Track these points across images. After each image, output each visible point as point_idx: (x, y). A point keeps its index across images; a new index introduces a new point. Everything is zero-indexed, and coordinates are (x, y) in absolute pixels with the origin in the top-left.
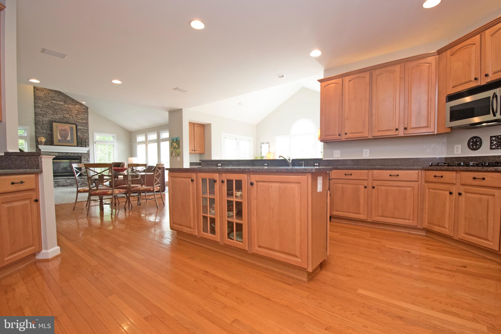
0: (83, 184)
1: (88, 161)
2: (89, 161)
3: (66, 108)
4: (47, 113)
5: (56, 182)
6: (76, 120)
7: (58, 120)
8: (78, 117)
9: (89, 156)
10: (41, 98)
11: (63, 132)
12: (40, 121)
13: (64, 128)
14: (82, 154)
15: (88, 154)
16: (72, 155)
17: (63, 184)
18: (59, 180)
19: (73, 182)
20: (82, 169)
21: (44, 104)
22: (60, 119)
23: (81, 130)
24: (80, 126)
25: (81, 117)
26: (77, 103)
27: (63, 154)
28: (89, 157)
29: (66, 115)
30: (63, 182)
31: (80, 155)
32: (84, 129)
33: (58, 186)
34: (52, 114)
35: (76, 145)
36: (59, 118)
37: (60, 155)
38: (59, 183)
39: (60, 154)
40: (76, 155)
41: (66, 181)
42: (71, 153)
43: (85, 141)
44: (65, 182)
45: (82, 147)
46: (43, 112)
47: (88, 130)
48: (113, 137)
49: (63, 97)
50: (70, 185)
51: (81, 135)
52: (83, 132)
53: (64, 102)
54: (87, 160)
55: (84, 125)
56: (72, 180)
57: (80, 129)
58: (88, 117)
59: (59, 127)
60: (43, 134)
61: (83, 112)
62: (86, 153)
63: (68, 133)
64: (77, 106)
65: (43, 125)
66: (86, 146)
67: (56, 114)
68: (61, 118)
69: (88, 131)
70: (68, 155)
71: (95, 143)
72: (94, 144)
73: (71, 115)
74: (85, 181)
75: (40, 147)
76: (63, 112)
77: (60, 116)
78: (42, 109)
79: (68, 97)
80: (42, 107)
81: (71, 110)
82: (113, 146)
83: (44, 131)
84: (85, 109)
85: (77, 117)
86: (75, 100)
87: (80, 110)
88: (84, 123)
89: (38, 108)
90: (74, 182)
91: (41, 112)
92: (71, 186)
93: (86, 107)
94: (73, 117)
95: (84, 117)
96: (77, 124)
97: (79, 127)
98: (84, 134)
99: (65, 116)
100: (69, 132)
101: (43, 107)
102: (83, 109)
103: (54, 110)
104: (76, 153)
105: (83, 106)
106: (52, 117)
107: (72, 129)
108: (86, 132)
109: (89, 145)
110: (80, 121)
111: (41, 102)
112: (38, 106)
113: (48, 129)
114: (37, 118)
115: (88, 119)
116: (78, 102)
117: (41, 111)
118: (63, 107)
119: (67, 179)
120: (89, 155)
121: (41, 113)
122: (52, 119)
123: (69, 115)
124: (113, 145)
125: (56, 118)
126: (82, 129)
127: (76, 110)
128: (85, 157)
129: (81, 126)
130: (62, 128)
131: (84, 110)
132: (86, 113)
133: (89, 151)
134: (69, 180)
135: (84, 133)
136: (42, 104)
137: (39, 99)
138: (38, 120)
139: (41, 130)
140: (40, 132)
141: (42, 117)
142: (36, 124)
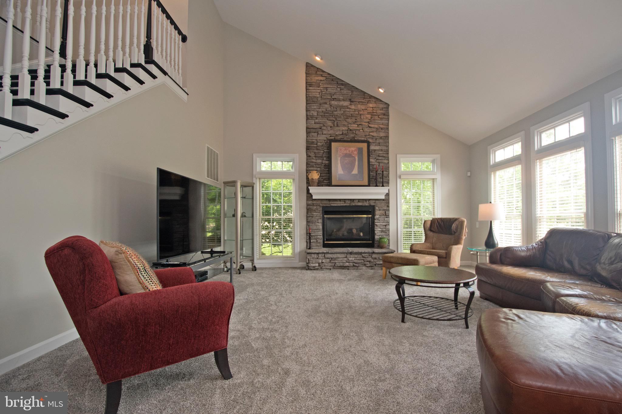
1: (386, 215)
2: (389, 215)
3: (352, 113)
4: (324, 126)
5: (332, 258)
6: (368, 134)
7: (339, 138)
8: (371, 128)
9: (388, 206)
10: (315, 100)
11: (346, 158)
12: (314, 142)
13: (348, 152)
14: (377, 202)
15: (386, 201)
16: (360, 204)
17: (341, 264)
18: (336, 254)
20: (376, 232)
21: (320, 110)
22: (342, 134)
23: (376, 152)
24: (374, 144)
25: (376, 126)
26: (370, 99)
27: (345, 202)
28: (388, 208)
29: (352, 125)
30: (342, 259)
31: (372, 203)
32: (382, 150)
33: (333, 268)
34: (331, 127)
35: (367, 184)
36: (341, 133)
37: (342, 205)
38: (336, 261)
39: (342, 202)
40: (366, 204)
41: (346, 257)
42: (359, 200)
43: (383, 175)
44: (346, 259)
45: (376, 186)
46: (317, 126)
47: (387, 152)
48: (433, 162)
49: (349, 91)
50: (354, 266)
51: (375, 163)
52: (379, 156)
53: (351, 101)
54: (385, 213)
55: (381, 141)
56: (356, 256)
57: (375, 150)
58: (388, 125)
59: (341, 150)
60: (317, 166)
61: (380, 116)
62: (383, 200)
63: (355, 160)
64: (371, 105)
65: (317, 149)
66: (384, 184)
67: (337, 126)
68: (344, 132)
69: (388, 154)
70: (354, 205)
71: (400, 177)
72: (398, 180)
73: (360, 125)
75: (312, 190)
76: (347, 120)
77: (343, 128)
78: (317, 121)
79: (357, 89)
80: (318, 115)
81: (361, 115)
82: (433, 181)
83: (319, 161)
84: (384, 108)
85: (370, 127)
86: (368, 94)
87: (375, 111)
88: (381, 138)
89: (311, 118)
90: (360, 261)
91: (314, 125)
93: (386, 103)
94: (364, 129)
95: (381, 126)
96: (371, 140)
97: (372, 147)
98: (380, 161)
99: (351, 128)
100: (357, 158)
101: (318, 116)
102: (381, 110)
103: (334, 119)
104: (366, 200)
105: (381, 102)
106: (331, 132)
107: (360, 150)
108: (384, 155)
109: (388, 183)
110: (375, 134)
111: (315, 107)
112: (311, 114)
113: (325, 156)
114: (310, 137)
115: (388, 129)
116: (372, 96)
117: (315, 123)
118: (348, 110)
119: (349, 253)
120: (389, 203)
121: (315, 127)
122: (331, 137)
123: (357, 126)
124: (434, 179)
125: (337, 133)
126: (378, 150)
127: (368, 113)
128: (381, 208)
129: (376, 145)
130: (345, 152)
131: (382, 112)
132: (385, 117)
133: (388, 195)
134: (352, 256)
135: (380, 158)
136: (317, 111)
137: (313, 102)
138: (311, 141)
139: (314, 158)
140: (313, 162)
141: (316, 134)
142: (308, 148)
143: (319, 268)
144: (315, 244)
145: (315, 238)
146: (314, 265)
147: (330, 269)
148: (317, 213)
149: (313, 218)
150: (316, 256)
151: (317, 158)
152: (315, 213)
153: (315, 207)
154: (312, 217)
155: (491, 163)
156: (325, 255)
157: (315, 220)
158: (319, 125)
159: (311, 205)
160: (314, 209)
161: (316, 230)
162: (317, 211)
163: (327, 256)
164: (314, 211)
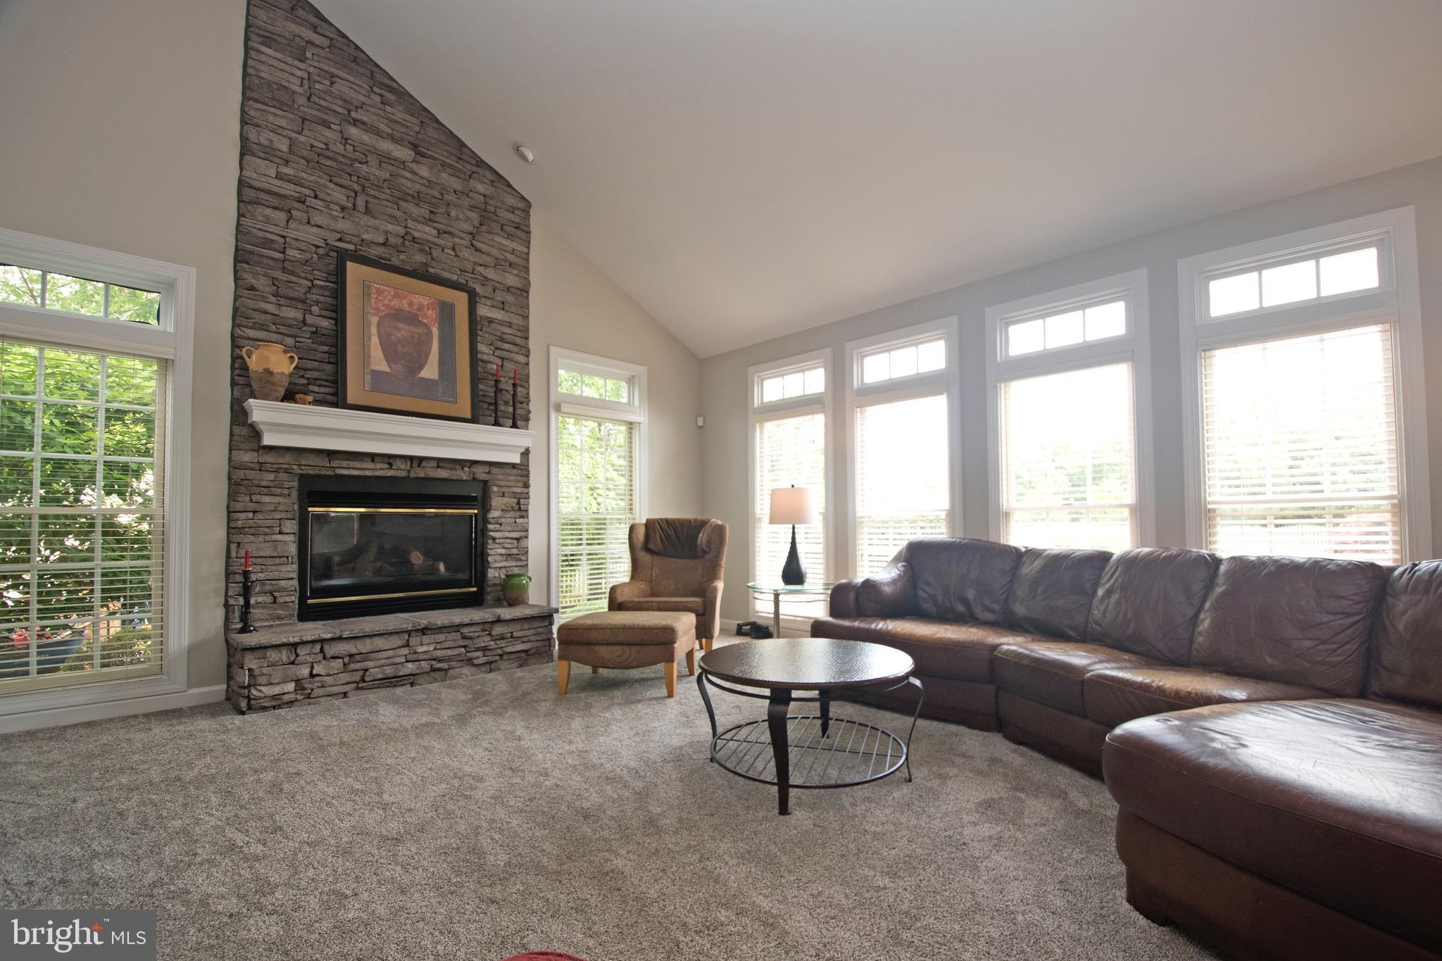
0: (501, 656)
1: (520, 509)
2: (527, 511)
3: (423, 189)
4: (316, 197)
6: (469, 268)
7: (375, 252)
8: (480, 251)
9: (527, 485)
10: (284, 97)
11: (401, 325)
12: (272, 241)
13: (405, 305)
14: (495, 470)
15: (521, 470)
16: (443, 474)
17: (389, 671)
19: (449, 652)
20: (490, 559)
21: (302, 139)
22: (384, 244)
23: (493, 325)
24: (489, 303)
25: (495, 252)
26: (479, 170)
27: (390, 464)
28: (525, 490)
29: (420, 227)
30: (390, 653)
31: (481, 473)
32: (510, 325)
34: (343, 209)
35: (469, 416)
36: (381, 240)
37: (378, 473)
39: (379, 466)
40: (464, 475)
41: (407, 645)
42: (440, 462)
43: (514, 396)
45: (496, 423)
46: (289, 189)
47: (525, 332)
48: (631, 381)
49: (414, 120)
50: (433, 670)
51: (492, 358)
52: (502, 340)
53: (415, 147)
54: (518, 503)
55: (509, 298)
56: (441, 637)
57: (491, 321)
58: (528, 260)
59: (379, 292)
60: (283, 329)
61: (506, 228)
62: (514, 466)
63: (430, 334)
64: (481, 188)
65: (284, 270)
66: (519, 423)
67: (368, 211)
68: (392, 240)
69: (527, 338)
70: (422, 475)
71: (558, 408)
72: (553, 415)
73: (445, 233)
74: (512, 637)
75: (261, 411)
76: (403, 204)
77: (390, 227)
78: (287, 171)
79: (437, 121)
80: (291, 152)
81: (448, 204)
82: (631, 429)
83: (291, 313)
84: (518, 209)
85: (476, 250)
86: (473, 152)
87: (492, 209)
88: (508, 289)
89: (262, 155)
90: (455, 652)
91: (278, 182)
92: (435, 680)
93: (523, 198)
94: (457, 250)
95: (510, 257)
96: (479, 289)
97: (483, 311)
98: (506, 354)
99: (417, 234)
100: (435, 331)
101: (292, 157)
102: (508, 211)
103: (356, 187)
104: (462, 463)
105: (509, 190)
106: (344, 225)
107: (447, 312)
108: (518, 340)
109: (527, 420)
110: (490, 273)
111: (283, 123)
112: (265, 142)
113: (317, 302)
114: (253, 217)
115: (527, 269)
116: (482, 161)
117: (279, 176)
118: (408, 175)
120: (528, 476)
121: (280, 191)
122: (340, 240)
123: (435, 232)
124: (631, 423)
125: (364, 237)
126: (501, 323)
127: (472, 208)
128: (506, 490)
129: (492, 306)
130: (396, 303)
131: (511, 217)
132: (519, 233)
133: (526, 453)
134: (426, 639)
135: (506, 346)
136: (290, 139)
137: (276, 104)
138: (260, 234)
139: (273, 299)
140: (266, 313)
141: (282, 216)
142: (241, 258)
143: (299, 697)
144: (265, 611)
145: (268, 588)
146: (276, 690)
147: (345, 695)
148: (276, 500)
149: (260, 516)
150: (284, 655)
151: (282, 301)
152: (267, 499)
153: (272, 477)
154: (254, 512)
155: (756, 405)
156: (327, 648)
157: (268, 523)
158: (298, 189)
159: (251, 469)
160: (264, 483)
161: (269, 561)
162: (278, 491)
163: (331, 650)
164: (265, 490)
